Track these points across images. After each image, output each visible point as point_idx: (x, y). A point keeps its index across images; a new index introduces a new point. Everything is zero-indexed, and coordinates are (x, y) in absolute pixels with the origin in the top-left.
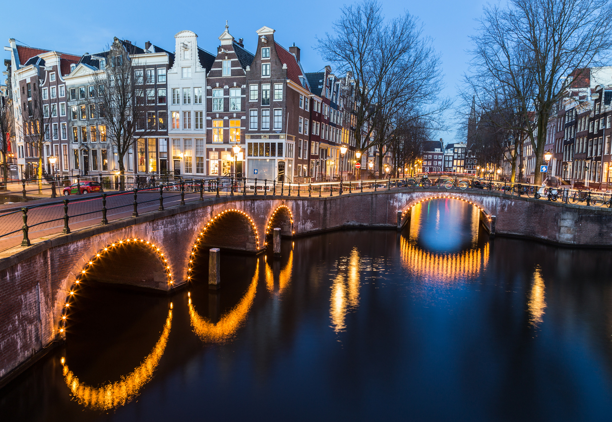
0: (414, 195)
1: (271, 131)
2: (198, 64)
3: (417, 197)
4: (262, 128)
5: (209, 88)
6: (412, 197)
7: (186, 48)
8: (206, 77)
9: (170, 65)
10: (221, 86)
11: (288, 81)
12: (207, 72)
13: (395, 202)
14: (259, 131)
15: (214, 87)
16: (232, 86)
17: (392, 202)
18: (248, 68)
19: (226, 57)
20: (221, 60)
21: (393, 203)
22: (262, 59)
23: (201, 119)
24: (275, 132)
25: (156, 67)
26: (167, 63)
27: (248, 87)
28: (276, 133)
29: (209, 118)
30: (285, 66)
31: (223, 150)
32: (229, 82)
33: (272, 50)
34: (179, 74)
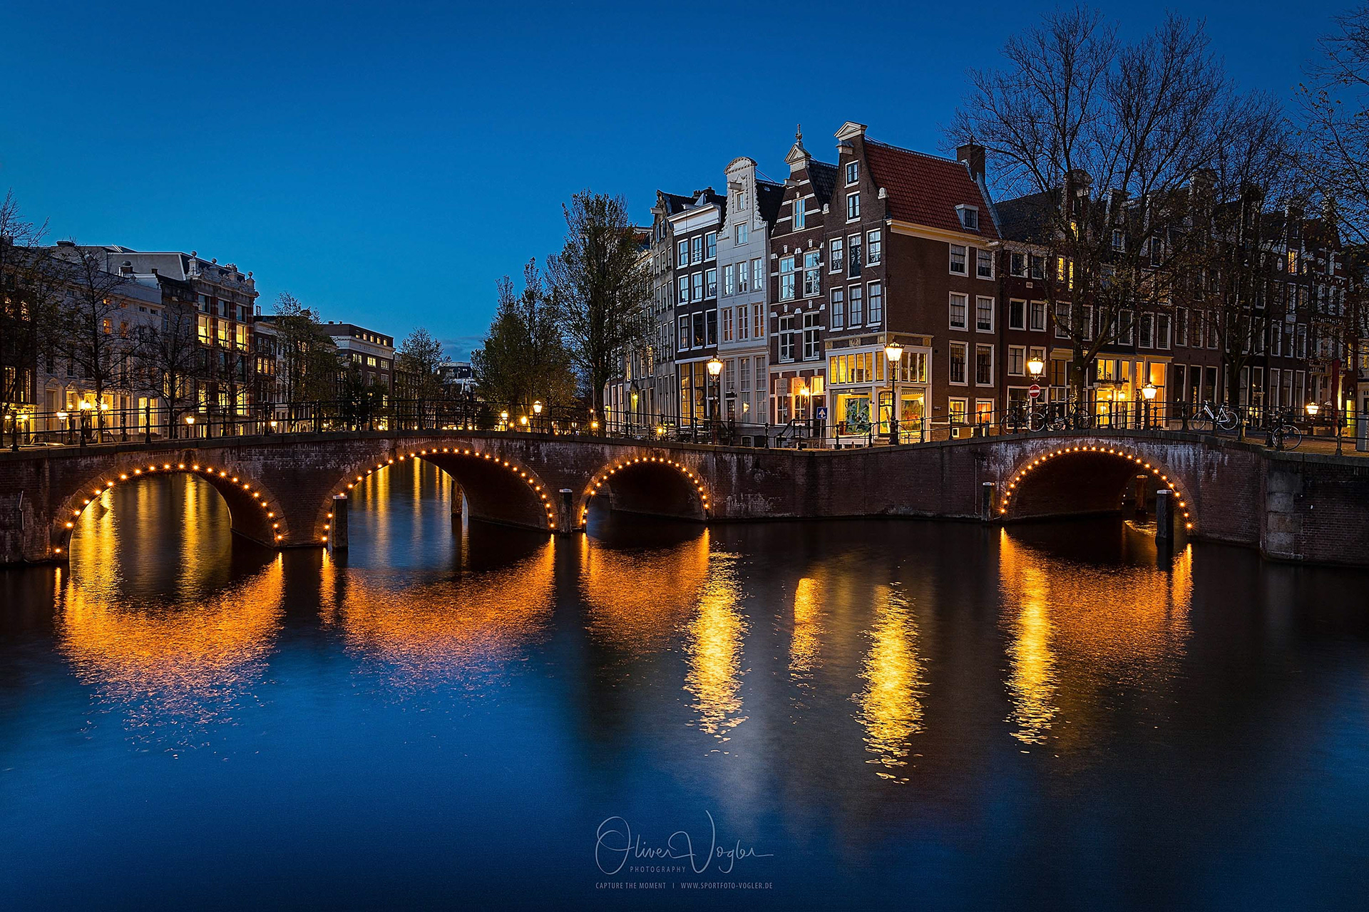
0: (1029, 447)
1: (864, 330)
2: (757, 213)
3: (1033, 450)
4: (852, 325)
5: (774, 256)
6: (1024, 450)
7: (740, 191)
8: (770, 237)
9: (719, 227)
10: (791, 251)
11: (889, 223)
12: (770, 228)
13: (992, 465)
14: (845, 332)
15: (781, 254)
16: (805, 249)
17: (985, 464)
18: (826, 210)
19: (798, 195)
20: (790, 202)
21: (989, 467)
22: (847, 186)
23: (762, 317)
24: (870, 330)
25: (702, 231)
26: (717, 221)
27: (826, 245)
28: (872, 331)
29: (774, 315)
30: (882, 194)
31: (794, 375)
32: (801, 240)
33: (860, 167)
34: (732, 240)
